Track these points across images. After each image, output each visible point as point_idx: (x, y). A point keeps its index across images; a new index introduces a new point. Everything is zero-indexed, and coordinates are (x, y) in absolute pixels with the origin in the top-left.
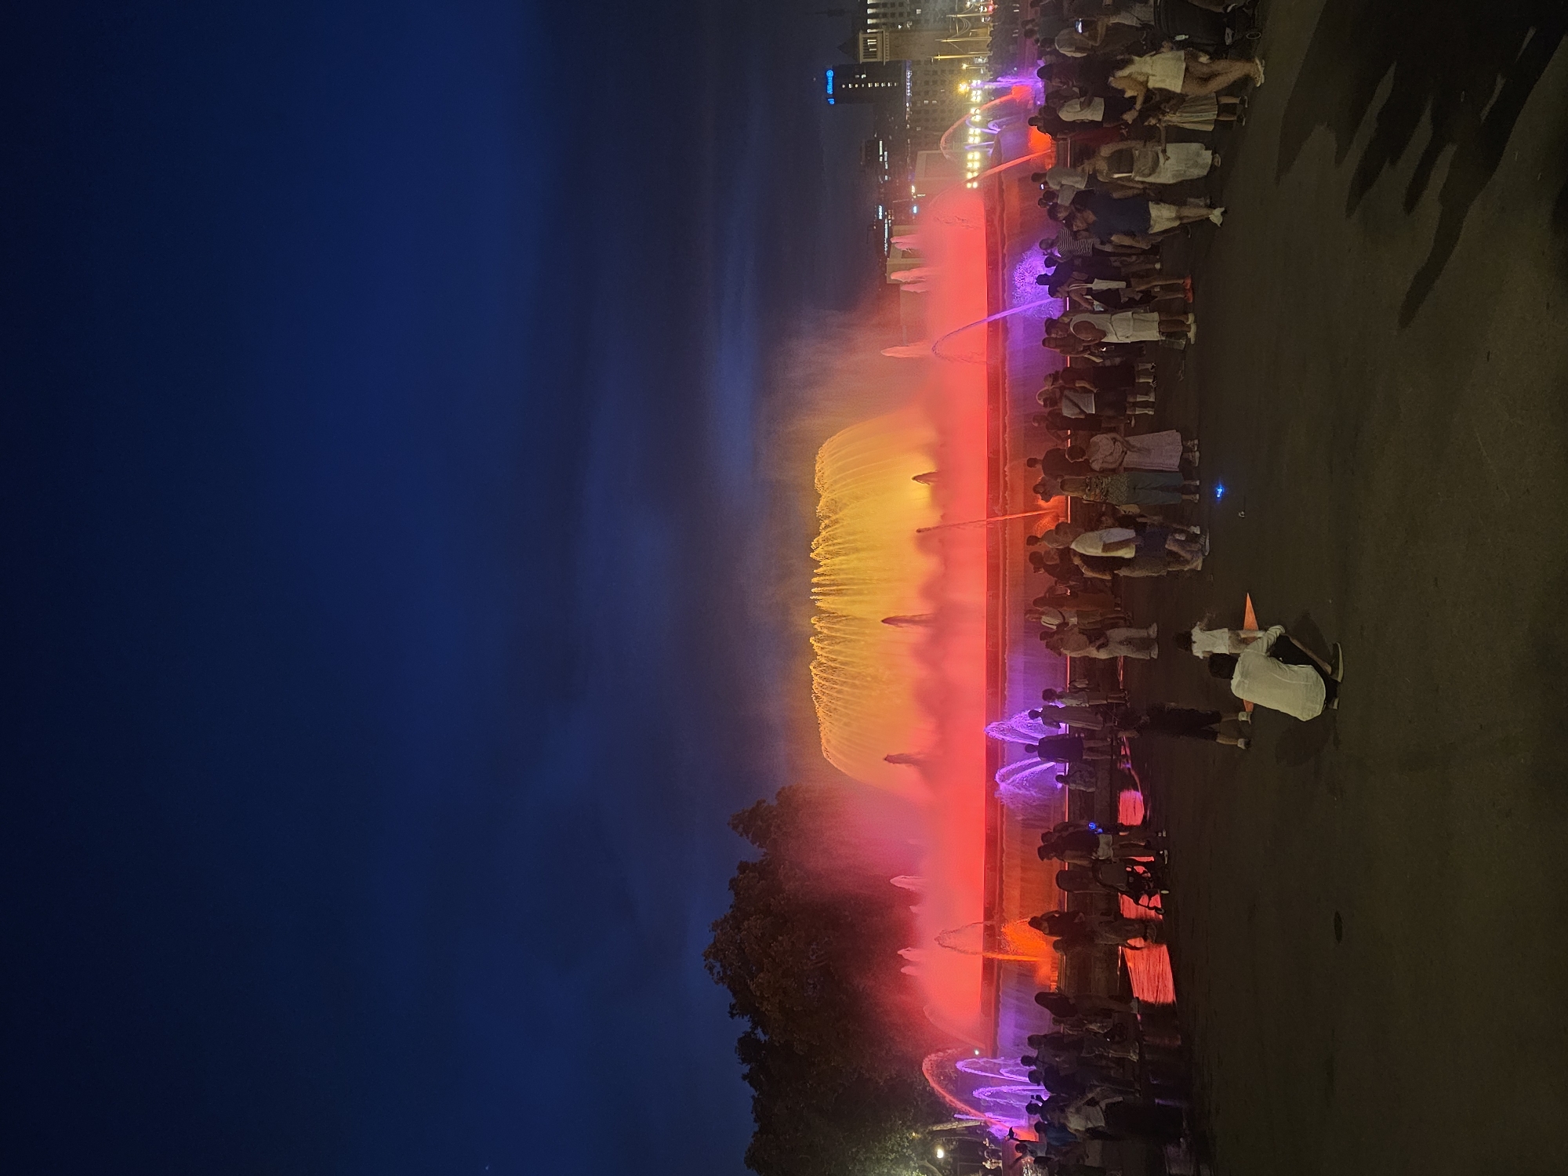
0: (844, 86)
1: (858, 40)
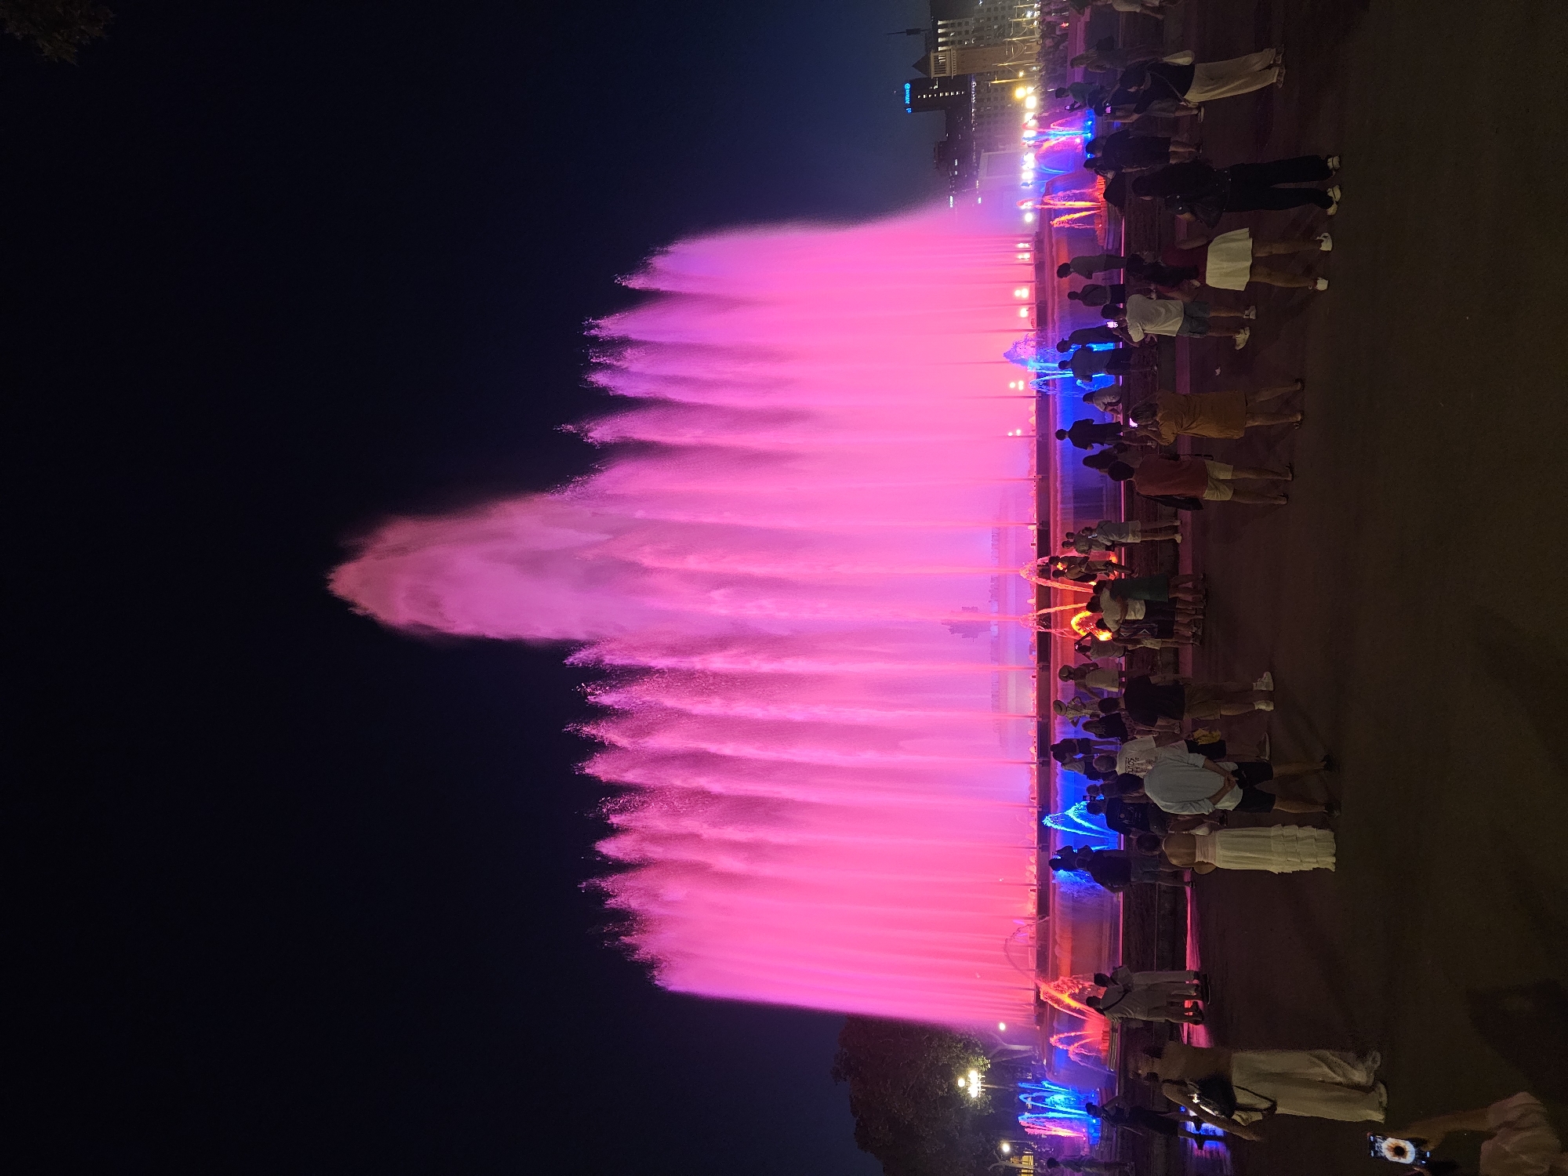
0: (919, 97)
1: (929, 59)
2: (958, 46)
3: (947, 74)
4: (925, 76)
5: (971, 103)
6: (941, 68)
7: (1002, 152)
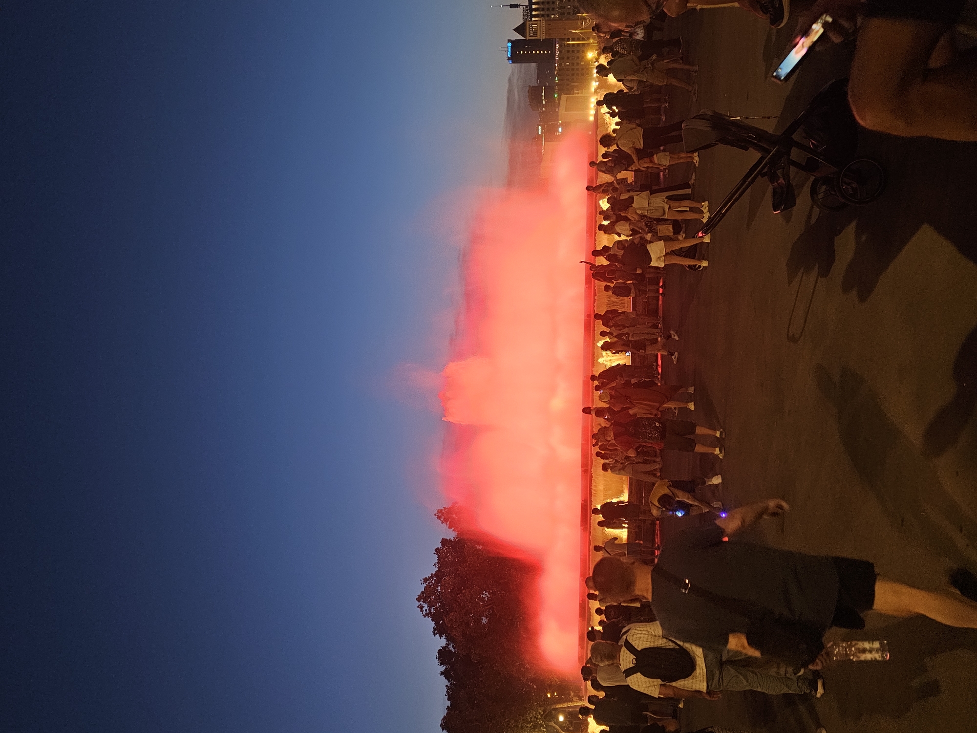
2: (546, 19)
3: (538, 37)
4: (524, 38)
5: (555, 60)
6: (535, 33)
7: (577, 95)
